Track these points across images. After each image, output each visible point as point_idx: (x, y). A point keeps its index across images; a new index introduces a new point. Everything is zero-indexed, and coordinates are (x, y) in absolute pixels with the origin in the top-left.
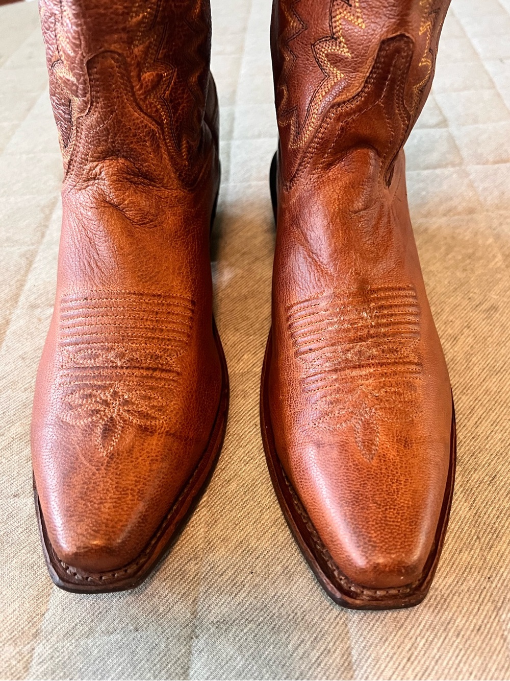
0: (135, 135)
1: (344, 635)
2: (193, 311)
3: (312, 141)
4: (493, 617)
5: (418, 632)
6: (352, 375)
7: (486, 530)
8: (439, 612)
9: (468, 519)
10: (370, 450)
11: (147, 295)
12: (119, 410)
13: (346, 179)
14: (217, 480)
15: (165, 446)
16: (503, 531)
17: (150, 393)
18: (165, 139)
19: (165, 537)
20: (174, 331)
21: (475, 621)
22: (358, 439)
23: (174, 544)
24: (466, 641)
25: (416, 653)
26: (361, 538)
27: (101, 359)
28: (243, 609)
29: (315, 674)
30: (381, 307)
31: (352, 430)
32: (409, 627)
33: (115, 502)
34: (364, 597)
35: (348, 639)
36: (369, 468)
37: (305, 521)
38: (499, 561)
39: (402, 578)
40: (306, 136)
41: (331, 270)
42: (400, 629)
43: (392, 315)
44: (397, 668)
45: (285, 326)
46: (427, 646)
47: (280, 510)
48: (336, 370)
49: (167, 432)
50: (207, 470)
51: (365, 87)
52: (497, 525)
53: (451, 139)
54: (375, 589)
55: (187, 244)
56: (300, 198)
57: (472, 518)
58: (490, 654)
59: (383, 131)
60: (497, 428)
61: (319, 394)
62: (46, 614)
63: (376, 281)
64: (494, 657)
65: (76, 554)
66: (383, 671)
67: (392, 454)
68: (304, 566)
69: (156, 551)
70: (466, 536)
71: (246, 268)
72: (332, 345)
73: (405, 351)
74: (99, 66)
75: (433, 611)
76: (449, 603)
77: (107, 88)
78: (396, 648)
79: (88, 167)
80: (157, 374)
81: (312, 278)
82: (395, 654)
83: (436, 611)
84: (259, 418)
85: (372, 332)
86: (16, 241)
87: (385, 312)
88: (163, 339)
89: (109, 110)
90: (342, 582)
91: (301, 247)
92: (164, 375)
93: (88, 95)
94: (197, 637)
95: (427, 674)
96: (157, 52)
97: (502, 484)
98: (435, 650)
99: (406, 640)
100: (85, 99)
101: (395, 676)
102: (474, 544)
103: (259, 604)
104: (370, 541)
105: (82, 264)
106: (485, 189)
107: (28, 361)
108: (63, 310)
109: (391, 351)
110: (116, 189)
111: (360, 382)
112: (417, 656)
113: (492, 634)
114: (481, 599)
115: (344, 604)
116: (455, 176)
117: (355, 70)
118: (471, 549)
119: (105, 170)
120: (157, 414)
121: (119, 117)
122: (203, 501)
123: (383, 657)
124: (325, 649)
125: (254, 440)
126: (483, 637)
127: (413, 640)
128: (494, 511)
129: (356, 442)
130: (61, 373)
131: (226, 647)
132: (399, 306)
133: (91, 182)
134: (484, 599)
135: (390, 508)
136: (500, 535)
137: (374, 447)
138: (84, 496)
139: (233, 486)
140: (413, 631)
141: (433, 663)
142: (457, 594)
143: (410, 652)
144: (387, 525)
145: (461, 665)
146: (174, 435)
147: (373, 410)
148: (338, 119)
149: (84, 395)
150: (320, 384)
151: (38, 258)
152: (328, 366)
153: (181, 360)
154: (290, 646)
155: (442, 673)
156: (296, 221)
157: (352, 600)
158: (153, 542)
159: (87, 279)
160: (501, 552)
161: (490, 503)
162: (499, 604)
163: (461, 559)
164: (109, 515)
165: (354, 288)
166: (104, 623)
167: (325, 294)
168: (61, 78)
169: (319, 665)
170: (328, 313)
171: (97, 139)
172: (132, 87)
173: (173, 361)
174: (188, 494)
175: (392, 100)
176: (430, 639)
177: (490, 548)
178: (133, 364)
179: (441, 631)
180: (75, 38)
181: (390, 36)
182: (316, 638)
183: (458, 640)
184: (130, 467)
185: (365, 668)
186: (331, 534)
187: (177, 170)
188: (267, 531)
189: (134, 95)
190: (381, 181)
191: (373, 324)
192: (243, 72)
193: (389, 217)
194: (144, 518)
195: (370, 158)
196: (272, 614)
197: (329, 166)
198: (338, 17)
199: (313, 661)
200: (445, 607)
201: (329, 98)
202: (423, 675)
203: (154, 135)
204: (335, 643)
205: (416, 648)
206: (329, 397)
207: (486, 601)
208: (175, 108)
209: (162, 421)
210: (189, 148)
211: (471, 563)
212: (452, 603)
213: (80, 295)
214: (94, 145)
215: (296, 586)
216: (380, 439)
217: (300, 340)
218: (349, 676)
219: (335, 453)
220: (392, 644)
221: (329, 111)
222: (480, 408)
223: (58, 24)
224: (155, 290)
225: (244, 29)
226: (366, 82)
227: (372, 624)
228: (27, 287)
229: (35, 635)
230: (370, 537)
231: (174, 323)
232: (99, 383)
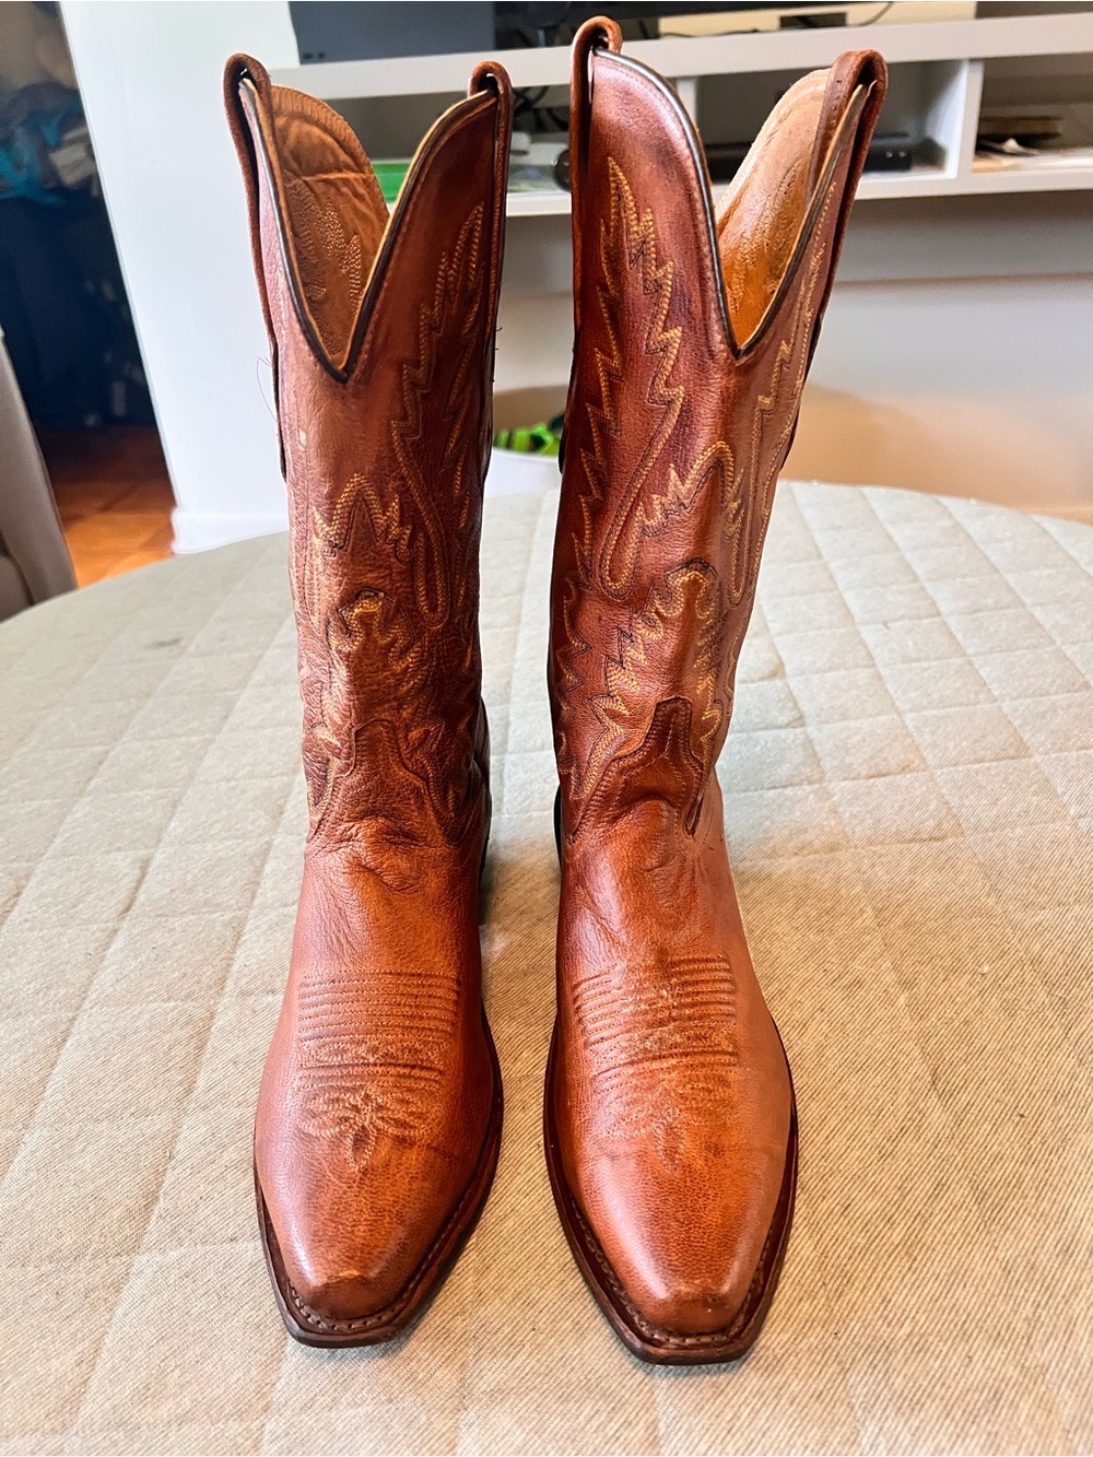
0: (398, 794)
1: (649, 1406)
2: (458, 993)
3: (594, 794)
4: (839, 1381)
5: (742, 1399)
6: (651, 1068)
7: (834, 1274)
8: (769, 1375)
9: (813, 1260)
10: (673, 1160)
11: (406, 974)
12: (372, 1118)
13: (634, 834)
14: (490, 1215)
15: (426, 1162)
16: (855, 1275)
17: (408, 1096)
18: (430, 794)
19: (425, 1280)
20: (435, 1018)
21: (814, 1386)
22: (659, 1147)
23: (436, 1295)
24: (803, 1409)
25: (738, 1424)
26: (661, 1261)
27: (350, 1055)
28: (523, 1375)
29: (612, 1451)
30: (686, 983)
31: (652, 1137)
32: (731, 1394)
33: (371, 1225)
34: (670, 1346)
35: (655, 1409)
36: (671, 1182)
37: (600, 1261)
38: (850, 1312)
39: (709, 1310)
40: (588, 789)
41: (623, 938)
42: (719, 1396)
43: (699, 993)
44: (714, 1441)
45: (572, 1008)
46: (752, 1415)
47: (569, 1253)
48: (632, 1063)
49: (428, 1145)
50: (476, 1201)
51: (646, 742)
52: (848, 1267)
53: (809, 743)
54: (685, 1335)
55: (452, 910)
56: (584, 855)
57: (816, 1259)
58: (832, 1425)
59: (673, 781)
60: (854, 1143)
61: (614, 1094)
62: (278, 1384)
63: (677, 951)
64: (837, 1429)
65: (327, 1286)
66: (696, 1446)
67: (699, 1164)
68: (600, 1321)
69: (415, 1296)
70: (809, 1280)
71: (525, 932)
72: (627, 1032)
73: (718, 1038)
74: (367, 734)
75: (762, 1374)
76: (783, 1365)
77: (374, 752)
78: (713, 1417)
79: (342, 827)
80: (416, 1072)
81: (602, 948)
82: (712, 1424)
83: (766, 1374)
84: (542, 1136)
85: (674, 1014)
86: (218, 905)
87: (690, 989)
88: (423, 1029)
89: (373, 771)
90: (644, 1329)
91: (588, 911)
92: (424, 1074)
93: (353, 759)
94: (466, 1409)
95: (751, 1448)
96: (426, 710)
97: (858, 1215)
98: (763, 1420)
99: (727, 1409)
100: (348, 762)
101: (710, 1452)
102: (818, 1292)
103: (543, 1368)
104: (669, 1265)
105: (329, 939)
106: (853, 816)
107: (240, 1066)
108: (303, 996)
109: (698, 1037)
110: (374, 852)
111: (661, 1076)
112: (739, 1428)
113: (836, 1402)
114: (825, 1360)
115: (646, 1358)
116: (811, 797)
117: (635, 726)
118: (814, 1298)
119: (363, 831)
120: (416, 1123)
121: (384, 778)
122: (471, 1243)
123: (697, 1429)
124: (625, 1422)
125: (536, 1165)
126: (823, 1405)
127: (736, 1408)
128: (846, 1250)
129: (657, 1151)
130: (301, 1074)
131: (503, 1420)
132: (708, 982)
133: (344, 844)
134: (828, 1359)
135: (695, 1227)
136: (852, 1280)
137: (677, 1156)
138: (334, 1217)
139: (510, 1223)
140: (736, 1398)
141: (760, 1435)
142: (794, 1354)
143: (731, 1423)
144: (690, 1246)
145: (795, 1437)
146: (436, 1149)
147: (678, 1112)
148: (621, 772)
149: (329, 1099)
150: (615, 1081)
151: (248, 927)
152: (623, 1058)
153: (444, 1055)
154: (581, 1418)
155: (771, 1447)
156: (581, 880)
157: (656, 1349)
158: (411, 1286)
159: (335, 957)
160: (852, 1301)
161: (840, 1240)
162: (848, 1366)
163: (800, 1311)
164: (364, 1239)
165: (650, 961)
166: (350, 1392)
167: (617, 968)
168: (322, 739)
169: (618, 1439)
170: (621, 991)
171: (356, 801)
172: (399, 749)
173: (435, 1057)
174: (452, 1230)
175: (678, 753)
176: (757, 1407)
177: (839, 1296)
178: (389, 1061)
179: (772, 1397)
180: (345, 710)
181: (665, 699)
182: (613, 1409)
183: (792, 1409)
184: (387, 1185)
185: (674, 1442)
186: (628, 1265)
187: (442, 825)
188: (553, 1279)
189: (400, 755)
190: (681, 831)
191: (675, 1004)
192: (519, 653)
193: (694, 872)
194: (403, 1248)
195: (662, 810)
196: (559, 1381)
197: (615, 819)
198: (613, 678)
199: (610, 1435)
200: (777, 1369)
201: (610, 751)
202: (748, 1448)
203: (419, 791)
204: (637, 1414)
205: (739, 1418)
206: (624, 1098)
207: (830, 1362)
208: (442, 760)
209: (421, 1131)
210: (457, 797)
211: (814, 1315)
212: (787, 1364)
213: (325, 977)
214: (352, 805)
215: (589, 1345)
216: (686, 1145)
217: (590, 1027)
218: (655, 1452)
219: (632, 1165)
220: (709, 1414)
221: (610, 764)
222: (834, 1118)
223: (325, 693)
224: (412, 968)
225: (521, 589)
226: (647, 737)
227: (684, 1390)
228: (235, 968)
229: (266, 1409)
230: (670, 1261)
231: (436, 1008)
232: (348, 1085)
